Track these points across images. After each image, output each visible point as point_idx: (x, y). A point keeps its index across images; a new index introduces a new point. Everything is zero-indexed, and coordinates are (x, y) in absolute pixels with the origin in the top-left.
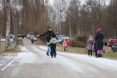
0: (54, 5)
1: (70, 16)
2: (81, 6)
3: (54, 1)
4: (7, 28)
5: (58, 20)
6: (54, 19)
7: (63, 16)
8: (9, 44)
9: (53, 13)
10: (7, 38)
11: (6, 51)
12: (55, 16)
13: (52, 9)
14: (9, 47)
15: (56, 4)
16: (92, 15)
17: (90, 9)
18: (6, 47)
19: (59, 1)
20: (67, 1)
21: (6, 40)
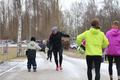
0: (71, 10)
1: (87, 21)
2: (98, 11)
3: (71, 6)
4: (19, 33)
5: (75, 25)
6: (71, 24)
7: (81, 21)
8: (20, 50)
9: (70, 18)
10: (19, 44)
11: (18, 57)
12: (72, 21)
13: (70, 14)
14: (20, 53)
15: (74, 9)
16: (110, 20)
17: (107, 14)
18: (18, 53)
19: (76, 6)
20: (83, 6)
21: (18, 45)
